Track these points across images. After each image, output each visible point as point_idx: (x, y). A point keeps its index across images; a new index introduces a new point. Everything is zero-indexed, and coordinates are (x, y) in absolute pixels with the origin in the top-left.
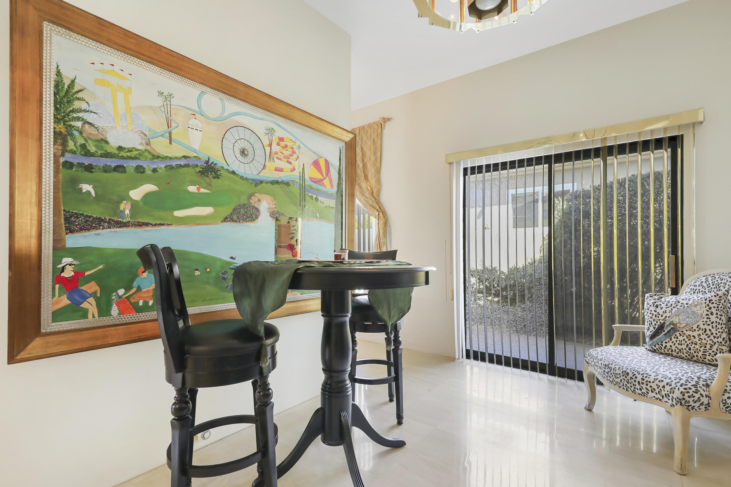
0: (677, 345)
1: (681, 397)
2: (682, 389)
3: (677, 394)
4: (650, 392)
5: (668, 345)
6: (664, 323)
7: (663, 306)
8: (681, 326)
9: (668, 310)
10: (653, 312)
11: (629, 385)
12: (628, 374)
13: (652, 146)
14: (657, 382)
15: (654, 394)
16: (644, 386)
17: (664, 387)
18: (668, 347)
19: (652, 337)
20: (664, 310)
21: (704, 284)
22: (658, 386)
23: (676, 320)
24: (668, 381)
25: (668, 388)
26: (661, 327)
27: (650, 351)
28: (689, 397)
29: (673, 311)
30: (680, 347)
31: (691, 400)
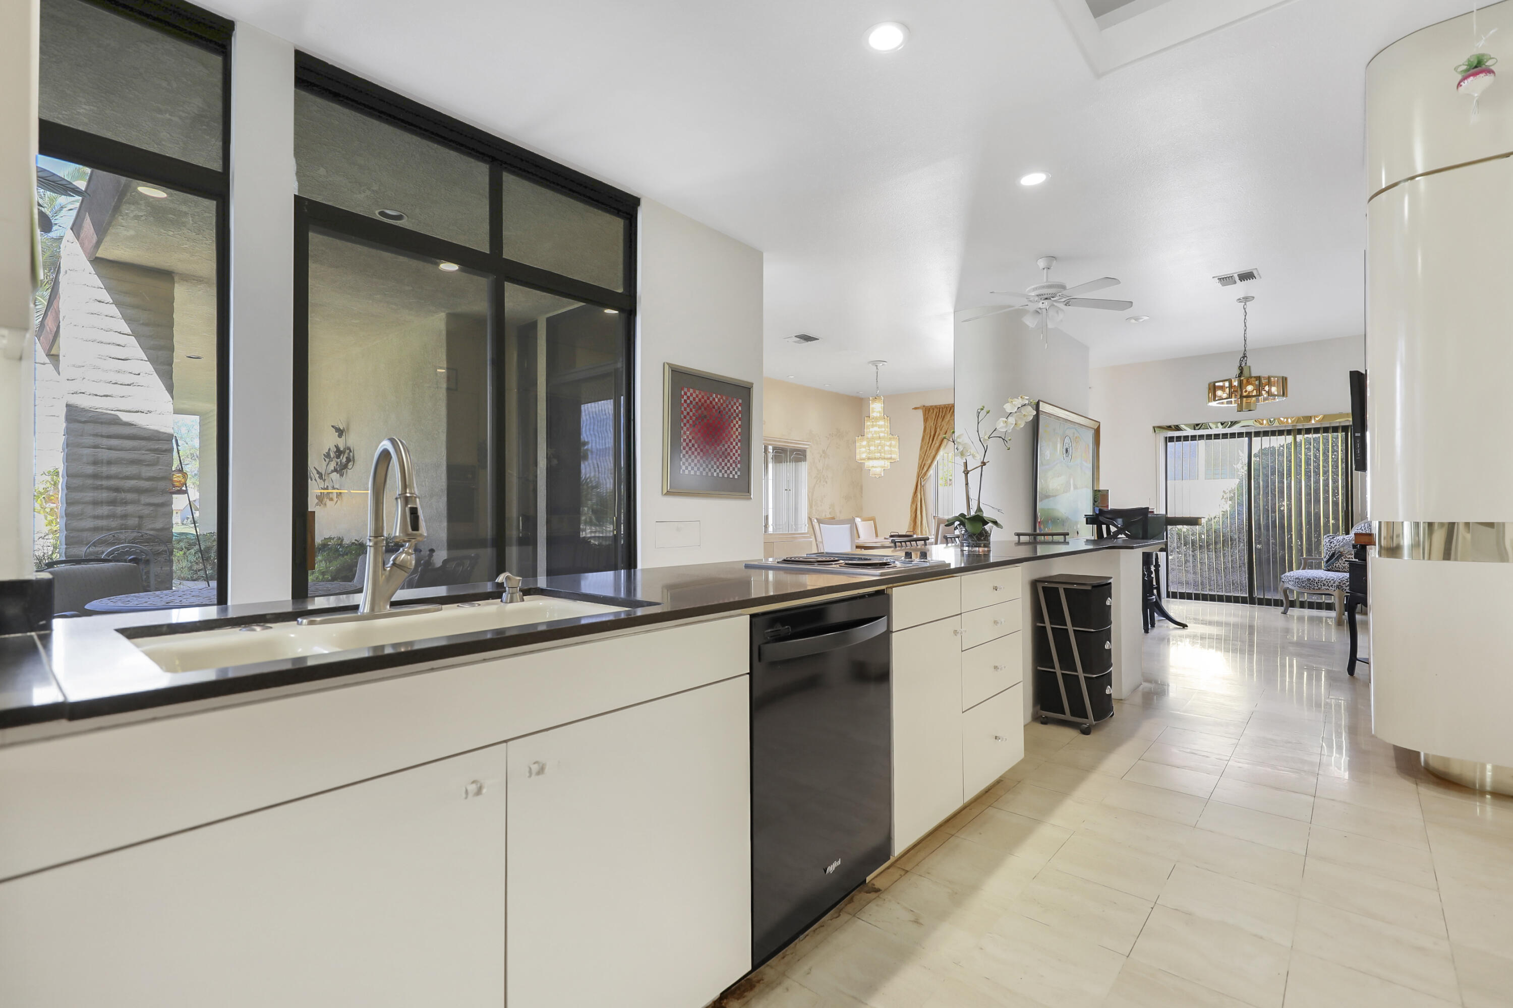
0: (1342, 564)
1: (1338, 584)
2: (1339, 581)
3: (1337, 583)
4: (1323, 586)
5: (1337, 565)
6: (1335, 552)
7: (1335, 542)
8: (1345, 553)
9: (1337, 544)
10: (1328, 546)
11: (1311, 586)
12: (1310, 579)
13: (1331, 430)
14: (1326, 580)
15: (1325, 587)
16: (1319, 584)
17: (1330, 582)
18: (1337, 566)
19: (1327, 562)
20: (1335, 544)
21: (1363, 528)
22: (1327, 582)
23: (1342, 550)
24: (1332, 578)
25: (1332, 582)
26: (1333, 555)
27: (1326, 570)
28: (1343, 584)
29: (1341, 545)
30: (1344, 565)
31: (1344, 585)
